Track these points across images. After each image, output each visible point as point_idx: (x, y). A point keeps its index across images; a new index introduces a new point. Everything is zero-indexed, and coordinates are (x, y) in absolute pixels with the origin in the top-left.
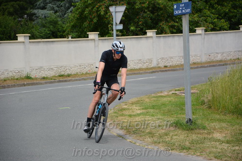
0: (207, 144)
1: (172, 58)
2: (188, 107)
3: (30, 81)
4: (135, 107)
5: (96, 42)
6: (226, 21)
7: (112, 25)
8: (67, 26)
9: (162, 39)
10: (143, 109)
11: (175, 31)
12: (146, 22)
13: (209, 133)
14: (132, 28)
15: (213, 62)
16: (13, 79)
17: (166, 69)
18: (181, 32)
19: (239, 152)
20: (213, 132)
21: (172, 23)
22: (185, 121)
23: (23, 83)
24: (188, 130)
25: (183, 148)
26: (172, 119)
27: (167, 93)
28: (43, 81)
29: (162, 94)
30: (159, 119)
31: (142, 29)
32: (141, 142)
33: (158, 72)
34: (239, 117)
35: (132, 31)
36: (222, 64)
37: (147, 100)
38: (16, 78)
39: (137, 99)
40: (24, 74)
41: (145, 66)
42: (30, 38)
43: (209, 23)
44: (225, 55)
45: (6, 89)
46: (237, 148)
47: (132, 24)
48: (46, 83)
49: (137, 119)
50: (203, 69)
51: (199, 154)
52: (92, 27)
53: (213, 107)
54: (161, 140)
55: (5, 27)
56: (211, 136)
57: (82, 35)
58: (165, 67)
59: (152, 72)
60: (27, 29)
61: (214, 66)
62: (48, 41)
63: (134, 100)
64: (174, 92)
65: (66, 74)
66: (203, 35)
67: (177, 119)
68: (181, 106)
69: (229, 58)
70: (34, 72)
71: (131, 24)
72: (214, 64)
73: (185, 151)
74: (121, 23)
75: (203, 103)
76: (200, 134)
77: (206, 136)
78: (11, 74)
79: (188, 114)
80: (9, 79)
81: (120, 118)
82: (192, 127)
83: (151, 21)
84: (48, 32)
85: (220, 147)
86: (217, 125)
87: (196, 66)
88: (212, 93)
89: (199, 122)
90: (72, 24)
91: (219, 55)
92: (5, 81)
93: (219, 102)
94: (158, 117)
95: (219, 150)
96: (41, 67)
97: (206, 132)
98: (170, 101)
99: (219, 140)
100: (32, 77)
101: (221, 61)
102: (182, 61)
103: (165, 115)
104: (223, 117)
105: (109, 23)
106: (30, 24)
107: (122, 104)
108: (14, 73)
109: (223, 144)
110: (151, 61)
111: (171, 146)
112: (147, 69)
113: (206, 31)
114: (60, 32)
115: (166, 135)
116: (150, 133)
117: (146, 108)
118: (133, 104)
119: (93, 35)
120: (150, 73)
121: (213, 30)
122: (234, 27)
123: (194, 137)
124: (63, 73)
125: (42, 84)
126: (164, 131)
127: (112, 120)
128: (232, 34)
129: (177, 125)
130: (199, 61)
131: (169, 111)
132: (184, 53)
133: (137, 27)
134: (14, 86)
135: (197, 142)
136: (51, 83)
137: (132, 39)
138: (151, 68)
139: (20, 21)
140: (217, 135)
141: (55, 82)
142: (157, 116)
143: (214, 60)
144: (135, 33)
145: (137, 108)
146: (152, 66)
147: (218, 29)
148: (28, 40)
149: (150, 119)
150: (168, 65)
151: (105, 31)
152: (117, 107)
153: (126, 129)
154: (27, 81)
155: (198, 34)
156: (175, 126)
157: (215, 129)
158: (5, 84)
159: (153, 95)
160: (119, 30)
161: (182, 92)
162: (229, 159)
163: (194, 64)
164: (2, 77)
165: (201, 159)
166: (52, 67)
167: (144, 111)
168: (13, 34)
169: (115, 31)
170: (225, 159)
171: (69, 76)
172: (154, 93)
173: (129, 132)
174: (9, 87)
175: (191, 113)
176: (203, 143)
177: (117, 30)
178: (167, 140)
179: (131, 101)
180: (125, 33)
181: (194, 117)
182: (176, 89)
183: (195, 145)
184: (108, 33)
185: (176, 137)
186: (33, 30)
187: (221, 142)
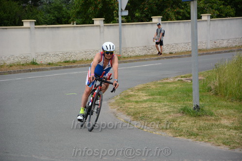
0: (215, 130)
1: (177, 44)
2: (195, 94)
3: (35, 67)
4: (141, 94)
5: (102, 29)
6: (232, 8)
7: (118, 11)
8: (72, 12)
9: (167, 25)
10: (149, 95)
11: (180, 17)
12: (151, 9)
13: (216, 120)
14: (137, 15)
15: (219, 49)
16: (19, 65)
17: (171, 56)
18: (189, 18)
20: (221, 119)
22: (192, 108)
23: (28, 69)
24: (195, 117)
25: (190, 134)
26: (179, 106)
27: (173, 80)
28: (49, 67)
29: (168, 81)
30: (166, 105)
31: (147, 16)
32: (148, 128)
33: (163, 58)
35: (137, 18)
36: (228, 50)
37: (153, 87)
38: (22, 63)
39: (143, 86)
40: (30, 60)
41: (150, 53)
42: (36, 24)
43: (215, 10)
44: (231, 41)
45: (12, 75)
48: (52, 69)
49: (144, 105)
50: (209, 55)
51: (207, 140)
52: (97, 13)
53: (219, 94)
55: (10, 13)
56: (218, 123)
57: (87, 22)
58: (171, 53)
59: (157, 59)
60: (32, 15)
61: (219, 53)
62: (54, 27)
63: (140, 86)
64: (180, 79)
65: (71, 60)
66: (209, 22)
67: (184, 106)
68: (188, 93)
69: (234, 45)
70: (40, 58)
71: (136, 10)
72: (220, 51)
73: (192, 137)
74: (126, 9)
75: (210, 90)
76: (208, 120)
77: (214, 122)
78: (16, 60)
79: (195, 101)
80: (15, 65)
81: (127, 104)
82: (199, 113)
83: (156, 7)
84: (53, 18)
85: (228, 133)
86: (224, 111)
87: (201, 53)
88: (219, 79)
89: (206, 108)
90: (78, 10)
91: (225, 42)
92: (11, 66)
93: (226, 89)
94: (165, 103)
95: (227, 137)
96: (47, 53)
97: (213, 118)
98: (176, 88)
99: (227, 127)
100: (38, 63)
101: (226, 48)
102: (189, 48)
103: (172, 102)
104: (230, 103)
105: (114, 9)
106: (35, 10)
107: (128, 90)
108: (20, 59)
109: (231, 130)
111: (178, 132)
112: (152, 55)
113: (212, 17)
115: (174, 121)
116: (157, 119)
117: (152, 95)
118: (139, 90)
119: (98, 22)
120: (155, 59)
121: (219, 16)
123: (202, 123)
124: (68, 59)
125: (47, 70)
126: (171, 117)
127: (119, 106)
128: (238, 21)
129: (185, 111)
130: (204, 47)
131: (176, 98)
132: (192, 39)
133: (142, 14)
134: (20, 72)
135: (205, 128)
136: (57, 69)
137: (138, 26)
139: (24, 7)
140: (225, 122)
141: (61, 68)
142: (163, 102)
143: (220, 46)
144: (140, 20)
145: (144, 94)
147: (224, 15)
148: (33, 26)
149: (157, 105)
150: (174, 51)
151: (110, 17)
152: (123, 94)
153: (134, 115)
154: (33, 66)
155: (203, 21)
156: (183, 113)
157: (222, 115)
158: (11, 69)
159: (158, 81)
160: (125, 16)
161: (188, 78)
162: (237, 145)
163: (200, 50)
164: (8, 63)
165: (209, 145)
166: (57, 53)
167: (150, 97)
168: (17, 20)
169: (120, 17)
170: (233, 145)
171: (74, 62)
172: (160, 79)
173: (136, 118)
174: (15, 72)
175: (198, 99)
176: (211, 129)
177: (122, 16)
178: (175, 126)
179: (137, 87)
180: (130, 19)
181: (201, 103)
182: (182, 75)
183: (203, 131)
184: (113, 19)
185: (183, 124)
186: (38, 16)
187: (229, 128)
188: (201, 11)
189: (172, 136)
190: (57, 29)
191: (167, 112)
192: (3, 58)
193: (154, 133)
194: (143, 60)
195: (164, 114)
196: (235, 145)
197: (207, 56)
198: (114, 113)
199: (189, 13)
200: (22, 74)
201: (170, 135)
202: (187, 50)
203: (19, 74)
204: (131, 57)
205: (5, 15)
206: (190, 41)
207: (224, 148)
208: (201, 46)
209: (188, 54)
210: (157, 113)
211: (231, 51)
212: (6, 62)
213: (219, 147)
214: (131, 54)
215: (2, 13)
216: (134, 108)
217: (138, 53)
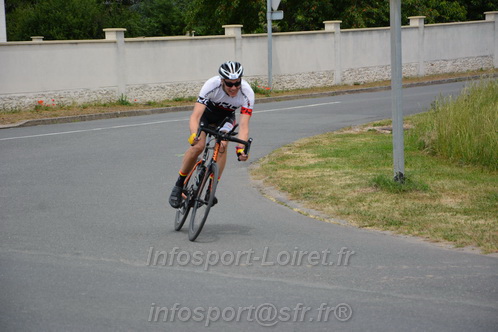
0: (431, 215)
1: (367, 69)
2: (398, 154)
3: (126, 109)
4: (305, 154)
5: (238, 43)
6: (461, 5)
7: (265, 12)
8: (188, 15)
9: (350, 36)
10: (319, 157)
11: (373, 22)
12: (322, 8)
13: (433, 198)
14: (300, 18)
15: (439, 76)
16: (97, 105)
17: (357, 88)
18: (387, 24)
19: (484, 228)
20: (441, 196)
21: (368, 9)
22: (392, 178)
23: (114, 112)
24: (397, 192)
25: (389, 223)
26: (370, 174)
27: (359, 130)
28: (148, 110)
29: (352, 132)
30: (347, 174)
31: (316, 20)
32: (317, 213)
33: (343, 93)
34: (485, 170)
35: (299, 23)
36: (455, 78)
37: (326, 142)
38: (103, 103)
39: (307, 140)
40: (117, 97)
41: (321, 84)
42: (127, 35)
43: (433, 8)
44: (459, 63)
45: (86, 122)
46: (482, 222)
47: (299, 11)
48: (153, 112)
49: (310, 173)
50: (422, 87)
51: (417, 233)
52: (230, 16)
53: (439, 154)
54: (352, 210)
55: (83, 17)
56: (437, 203)
57: (213, 31)
58: (356, 84)
59: (333, 94)
60: (120, 20)
61: (440, 82)
62: (156, 41)
63: (304, 141)
64: (372, 128)
65: (186, 97)
66: (421, 30)
67: (379, 174)
68: (384, 152)
69: (465, 69)
70: (133, 93)
71: (296, 10)
72: (440, 79)
73: (392, 227)
74: (280, 8)
75: (422, 146)
76: (418, 198)
77: (429, 202)
78: (94, 97)
79: (398, 165)
80: (91, 106)
81: (280, 172)
82: (404, 187)
83: (331, 5)
84: (156, 25)
85: (453, 220)
86: (446, 183)
87: (409, 83)
88: (438, 129)
89: (416, 178)
90: (197, 11)
91: (449, 64)
92: (85, 108)
93: (450, 145)
94: (345, 171)
95: (451, 226)
96: (145, 85)
97: (428, 195)
98: (366, 144)
99: (450, 210)
100: (130, 101)
101: (451, 74)
102: (387, 75)
103: (357, 167)
104: (456, 169)
105: (259, 9)
106: (125, 11)
107: (283, 148)
108: (100, 96)
109: (459, 215)
110: (331, 74)
111: (368, 219)
112: (325, 88)
113: (427, 22)
114: (175, 24)
115: (360, 201)
116: (332, 197)
117: (324, 156)
118: (301, 148)
119: (232, 30)
120: (329, 95)
121: (439, 20)
122: (475, 14)
123: (408, 203)
124: (181, 95)
125: (146, 113)
126: (356, 194)
127: (266, 175)
128: (471, 27)
129: (379, 183)
130: (414, 74)
131: (364, 160)
132: (392, 60)
133: (307, 16)
134: (100, 117)
135: (414, 213)
136: (162, 111)
137: (299, 37)
138: (332, 87)
139: (108, 6)
140: (448, 201)
141: (168, 111)
142: (343, 168)
143: (441, 72)
144: (304, 27)
145: (309, 155)
146: (333, 84)
147: (448, 18)
148: (122, 38)
149: (332, 173)
150: (361, 80)
151: (252, 23)
152: (274, 154)
153: (292, 190)
154: (120, 108)
155: (412, 28)
156: (376, 186)
157: (443, 191)
158: (85, 113)
159: (335, 133)
160: (277, 21)
161: (385, 127)
162: (468, 241)
163: (406, 79)
164: (80, 102)
165: (420, 240)
166: (163, 85)
167: (320, 160)
168: (96, 28)
169: (269, 22)
170: (462, 240)
171: (191, 101)
172: (338, 129)
173: (296, 196)
174: (91, 118)
175: (402, 163)
176: (424, 213)
177: (273, 21)
178: (362, 208)
179: (298, 142)
180: (287, 26)
181: (407, 169)
182: (376, 122)
183: (410, 217)
184: (258, 26)
185: (375, 205)
186: (130, 21)
187: (454, 212)
188: (408, 11)
189: (357, 225)
190: (162, 44)
191: (349, 186)
192: (72, 94)
193: (327, 221)
194: (308, 96)
195: (344, 188)
196: (464, 240)
197: (418, 88)
198: (258, 187)
199: (388, 15)
200: (103, 121)
201: (354, 224)
202: (385, 78)
203: (99, 121)
204: (287, 91)
205: (74, 21)
206: (389, 63)
207: (446, 246)
208: (407, 71)
209: (386, 86)
210: (332, 186)
211: (460, 80)
212: (76, 101)
213: (436, 244)
214: (288, 86)
215: (70, 17)
216: (293, 179)
217: (300, 83)
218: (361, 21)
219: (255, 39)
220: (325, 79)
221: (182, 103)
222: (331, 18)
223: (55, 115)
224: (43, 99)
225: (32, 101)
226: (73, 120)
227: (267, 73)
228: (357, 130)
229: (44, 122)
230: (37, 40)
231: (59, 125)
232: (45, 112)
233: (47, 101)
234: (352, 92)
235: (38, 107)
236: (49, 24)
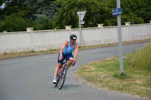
0: (132, 86)
1: (112, 39)
2: (121, 66)
3: (34, 54)
4: (92, 67)
5: (70, 31)
6: (142, 18)
7: (79, 21)
8: (54, 23)
9: (106, 29)
10: (96, 68)
11: (114, 24)
12: (97, 20)
13: (133, 81)
16: (24, 52)
17: (109, 45)
18: (117, 25)
19: (150, 90)
20: (136, 80)
21: (112, 20)
22: (120, 74)
23: (30, 54)
24: (121, 79)
25: (119, 89)
26: (113, 73)
28: (41, 53)
29: (107, 59)
30: (105, 73)
31: (95, 24)
32: (95, 86)
33: (104, 47)
34: (150, 72)
37: (99, 63)
38: (26, 52)
39: (93, 62)
40: (31, 50)
41: (97, 44)
42: (34, 30)
44: (142, 37)
45: (21, 58)
46: (149, 88)
48: (43, 54)
49: (93, 73)
50: (130, 45)
51: (128, 92)
52: (67, 23)
53: (135, 66)
54: (107, 85)
55: (20, 24)
56: (134, 82)
57: (62, 28)
58: (109, 44)
59: (101, 47)
60: (32, 25)
61: (136, 43)
63: (91, 63)
64: (114, 58)
66: (129, 26)
67: (115, 73)
68: (118, 66)
69: (144, 39)
70: (36, 48)
71: (89, 21)
72: (136, 42)
73: (120, 90)
74: (83, 20)
75: (130, 64)
76: (128, 81)
77: (132, 82)
78: (23, 50)
79: (122, 70)
80: (22, 53)
81: (83, 73)
82: (124, 77)
83: (100, 19)
84: (44, 26)
85: (140, 88)
86: (138, 76)
87: (126, 44)
89: (128, 74)
90: (57, 22)
91: (139, 37)
92: (20, 53)
95: (139, 90)
96: (40, 46)
97: (131, 80)
98: (111, 63)
99: (139, 84)
100: (35, 51)
101: (140, 40)
103: (108, 71)
104: (141, 71)
105: (77, 21)
106: (34, 22)
107: (84, 65)
108: (25, 49)
109: (141, 86)
110: (100, 41)
111: (112, 88)
112: (99, 46)
113: (131, 24)
114: (50, 26)
115: (109, 82)
116: (100, 81)
117: (98, 67)
118: (90, 65)
119: (68, 28)
120: (100, 48)
121: (136, 23)
122: (147, 21)
123: (125, 83)
124: (52, 49)
125: (40, 55)
126: (108, 80)
127: (79, 74)
128: (145, 26)
129: (116, 76)
130: (127, 41)
131: (111, 69)
133: (92, 23)
134: (25, 56)
135: (127, 86)
136: (45, 54)
137: (90, 29)
138: (101, 45)
139: (28, 21)
140: (138, 82)
141: (48, 54)
142: (104, 71)
143: (136, 40)
144: (92, 26)
145: (93, 67)
148: (32, 31)
149: (100, 73)
150: (110, 43)
152: (82, 67)
154: (32, 53)
155: (126, 26)
156: (114, 77)
157: (136, 78)
158: (20, 55)
159: (102, 60)
160: (83, 24)
161: (118, 58)
162: (145, 95)
163: (125, 42)
164: (19, 51)
165: (129, 95)
166: (46, 46)
168: (24, 28)
170: (142, 94)
171: (55, 50)
172: (102, 59)
173: (88, 81)
174: (22, 57)
176: (130, 86)
177: (81, 24)
178: (110, 84)
179: (89, 63)
180: (86, 26)
181: (125, 71)
182: (115, 56)
183: (125, 87)
184: (77, 26)
185: (115, 83)
186: (35, 25)
187: (140, 85)
188: (125, 21)
189: (108, 90)
190: (45, 32)
192: (16, 49)
193: (98, 89)
194: (93, 48)
196: (143, 94)
200: (26, 57)
201: (107, 89)
203: (25, 58)
204: (86, 47)
205: (17, 26)
206: (118, 37)
207: (137, 96)
211: (142, 42)
212: (17, 51)
213: (134, 96)
214: (86, 45)
215: (16, 25)
216: (88, 75)
217: (90, 44)
218: (110, 24)
219: (76, 30)
220: (98, 43)
221: (52, 51)
222: (100, 23)
223: (11, 56)
224: (7, 51)
225: (3, 52)
226: (17, 57)
227: (79, 41)
228: (109, 59)
229: (7, 58)
230: (5, 32)
231: (12, 59)
232: (7, 55)
233: (8, 52)
234: (107, 47)
235: (5, 54)
236: (9, 27)
